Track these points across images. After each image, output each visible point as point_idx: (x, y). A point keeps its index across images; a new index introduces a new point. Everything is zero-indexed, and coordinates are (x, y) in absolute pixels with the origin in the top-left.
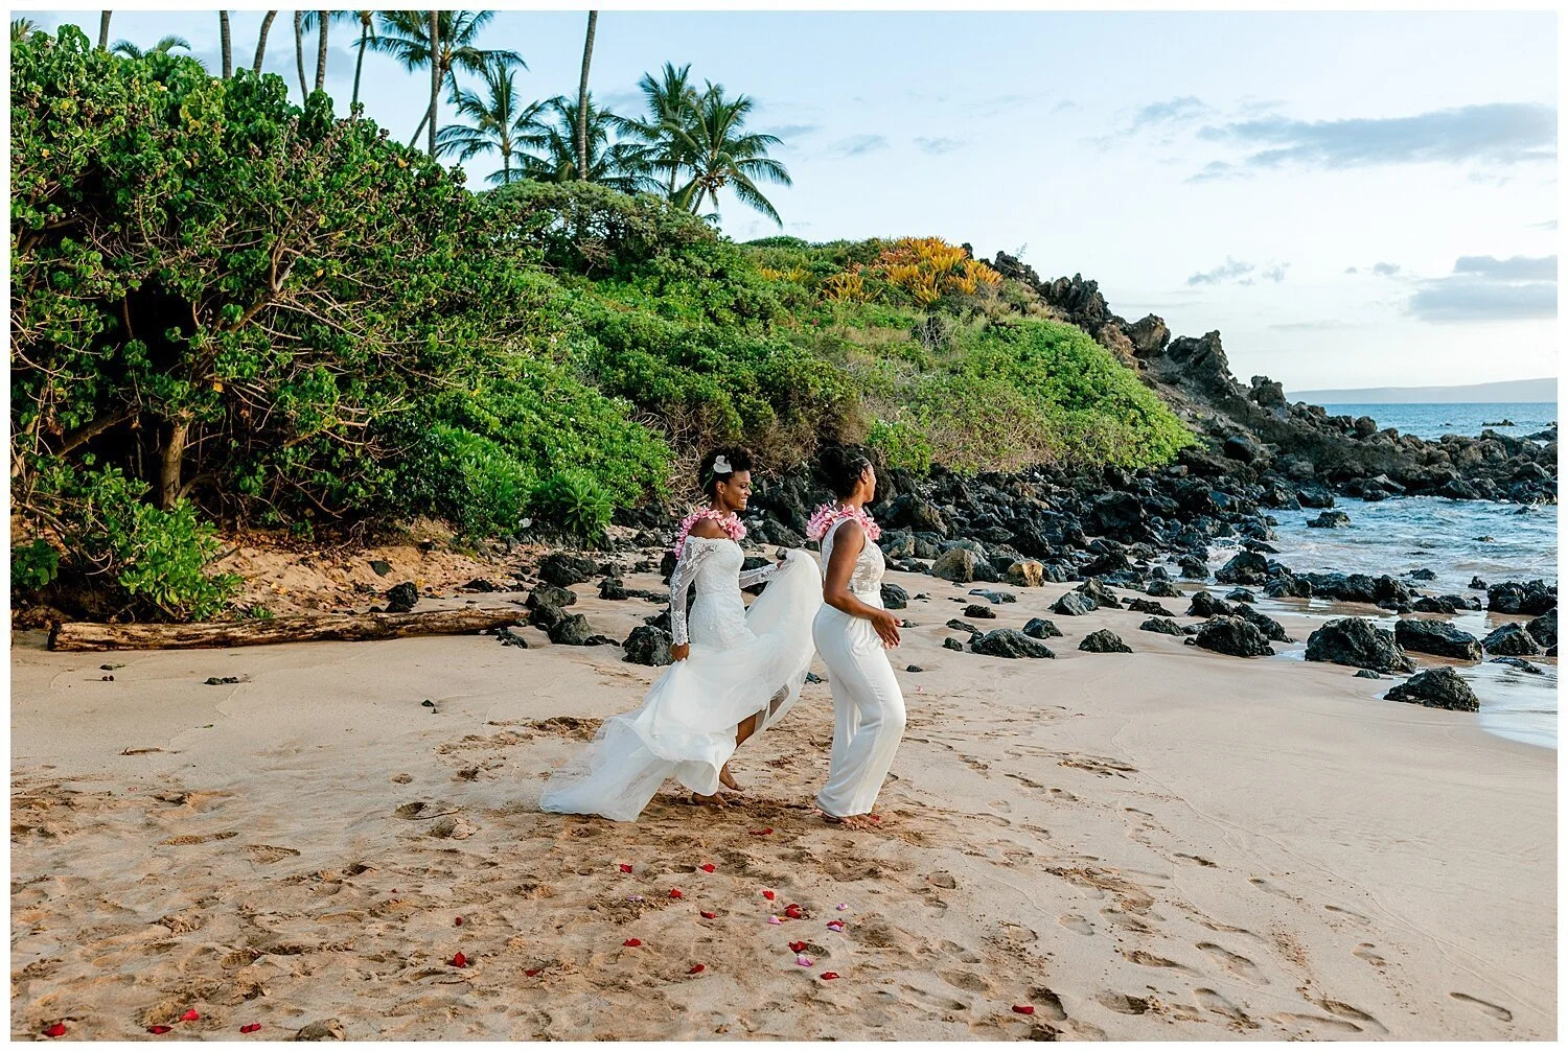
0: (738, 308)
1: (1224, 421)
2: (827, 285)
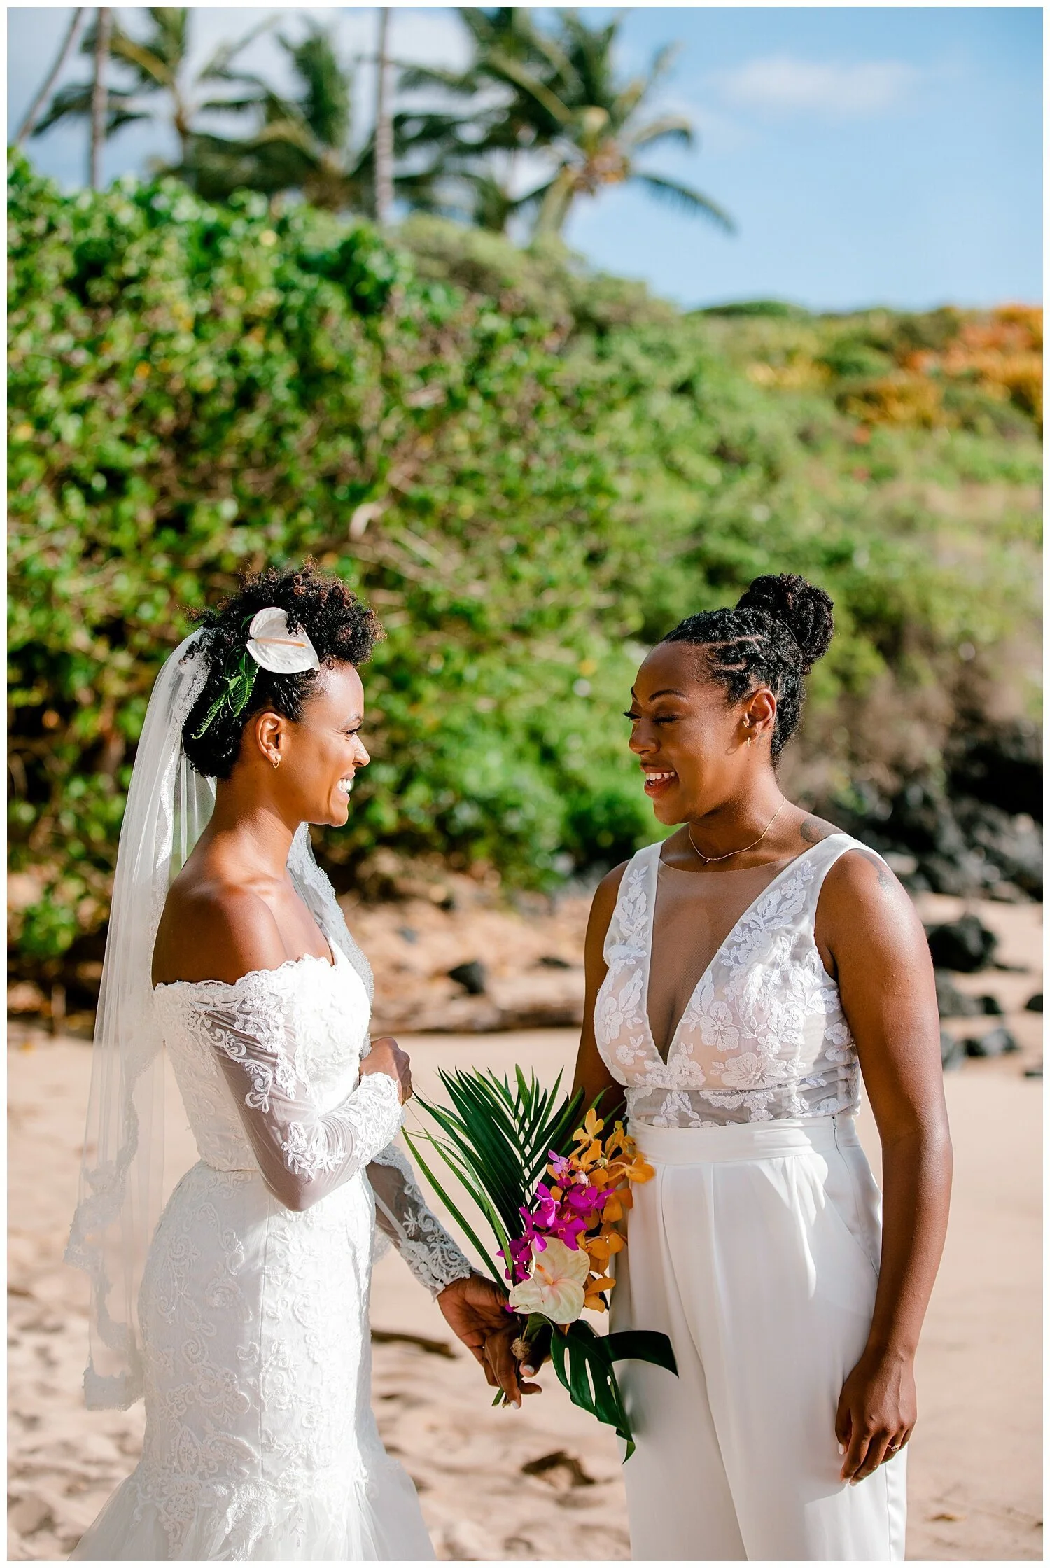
2: (870, 398)
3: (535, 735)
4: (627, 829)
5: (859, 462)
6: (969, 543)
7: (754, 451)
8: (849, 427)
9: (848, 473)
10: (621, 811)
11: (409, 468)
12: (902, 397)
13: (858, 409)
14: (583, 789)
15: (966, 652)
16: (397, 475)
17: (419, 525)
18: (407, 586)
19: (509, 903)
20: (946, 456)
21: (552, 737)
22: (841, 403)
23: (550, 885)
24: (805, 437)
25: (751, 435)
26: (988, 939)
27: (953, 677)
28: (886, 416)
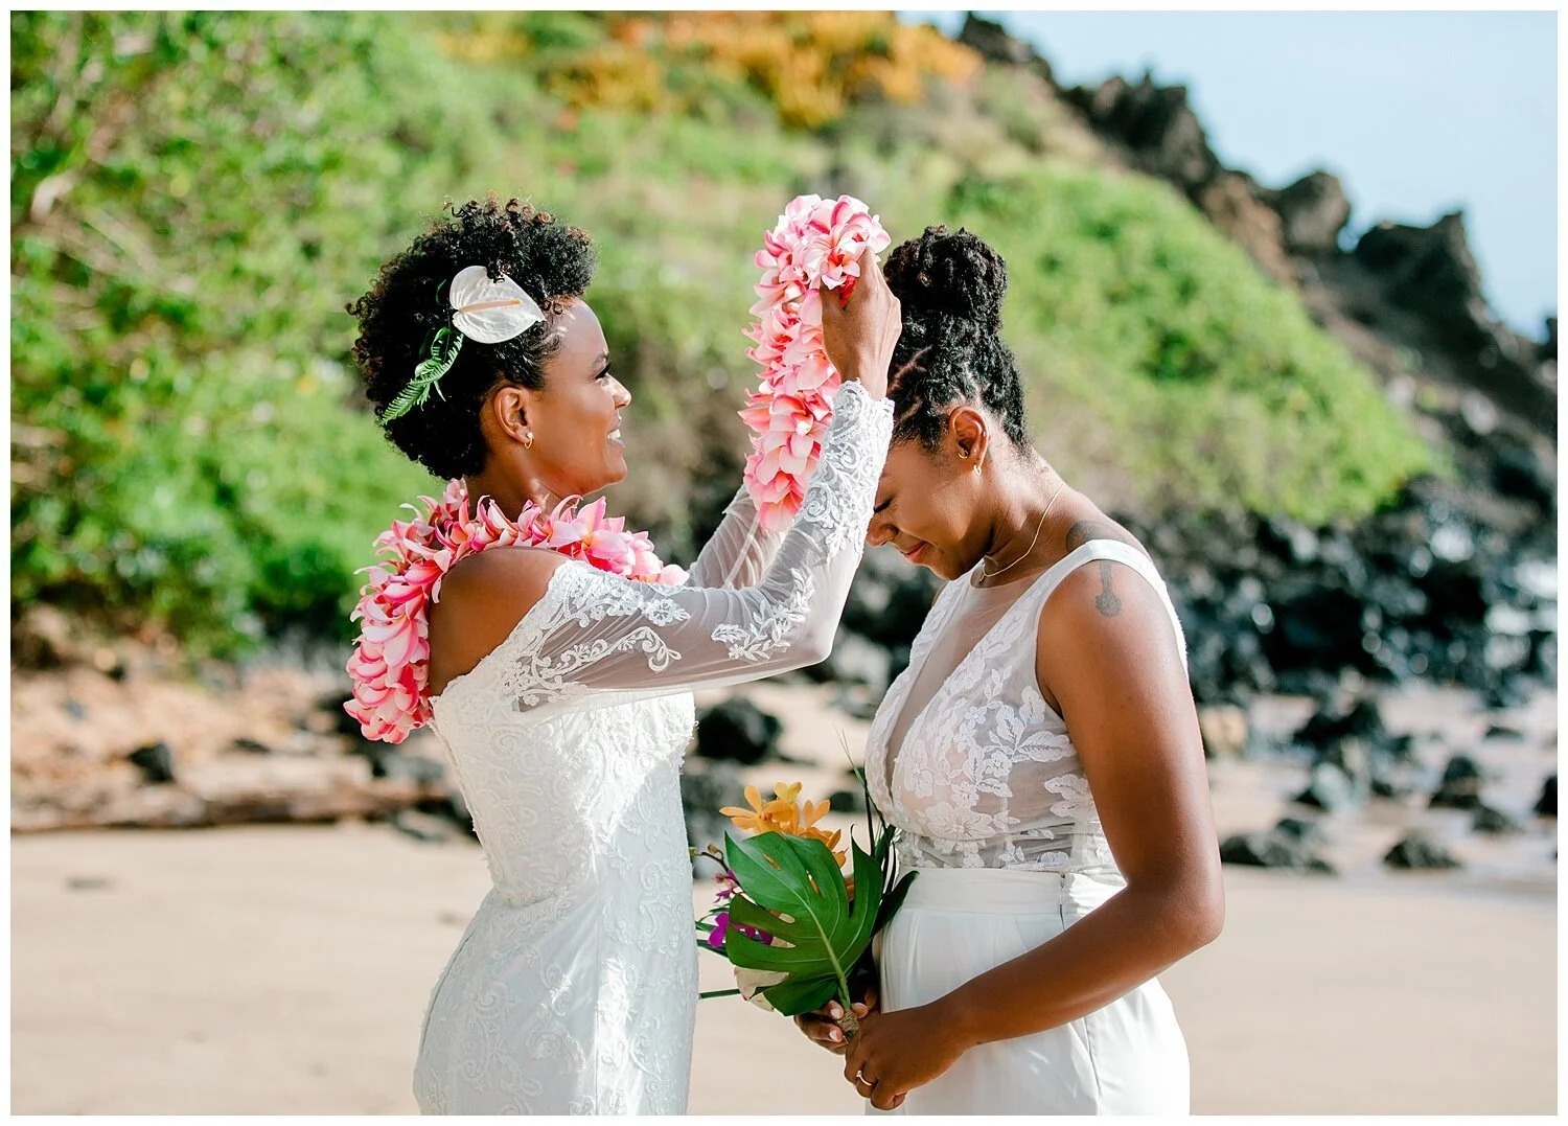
0: (402, 137)
1: (1482, 415)
2: (577, 76)
3: (209, 470)
4: (330, 587)
5: (563, 151)
6: (703, 255)
7: (440, 137)
8: (551, 109)
9: (553, 164)
10: (323, 564)
11: (106, 134)
12: (615, 74)
13: (563, 90)
14: (268, 539)
15: (714, 378)
16: (93, 142)
17: (113, 205)
18: (94, 281)
19: (192, 672)
20: (669, 147)
21: (231, 473)
22: (543, 79)
23: (241, 653)
24: (500, 119)
25: (436, 116)
26: (771, 724)
27: (702, 411)
28: (594, 98)
